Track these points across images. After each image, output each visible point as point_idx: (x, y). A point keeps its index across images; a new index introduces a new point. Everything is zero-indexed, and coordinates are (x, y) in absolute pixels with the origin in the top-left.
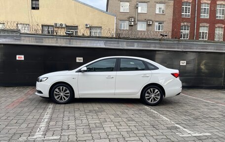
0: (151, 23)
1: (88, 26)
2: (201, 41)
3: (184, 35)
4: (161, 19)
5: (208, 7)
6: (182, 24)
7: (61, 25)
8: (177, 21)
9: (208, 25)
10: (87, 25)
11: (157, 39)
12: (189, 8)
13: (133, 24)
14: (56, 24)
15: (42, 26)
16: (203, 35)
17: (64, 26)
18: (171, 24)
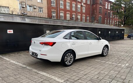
0: (36, 8)
2: (61, 20)
3: (54, 16)
4: (41, 6)
5: (63, 3)
6: (52, 10)
8: (49, 8)
9: (63, 12)
12: (54, 2)
13: (24, 6)
16: (62, 17)
18: (47, 10)
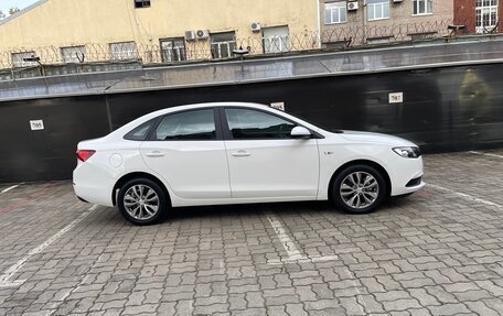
1: (258, 28)
3: (486, 17)
7: (200, 33)
10: (254, 26)
11: (439, 39)
13: (356, 6)
14: (189, 34)
15: (161, 41)
17: (206, 35)
